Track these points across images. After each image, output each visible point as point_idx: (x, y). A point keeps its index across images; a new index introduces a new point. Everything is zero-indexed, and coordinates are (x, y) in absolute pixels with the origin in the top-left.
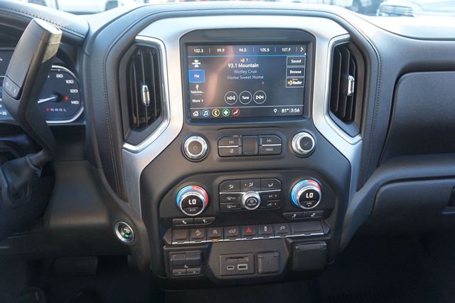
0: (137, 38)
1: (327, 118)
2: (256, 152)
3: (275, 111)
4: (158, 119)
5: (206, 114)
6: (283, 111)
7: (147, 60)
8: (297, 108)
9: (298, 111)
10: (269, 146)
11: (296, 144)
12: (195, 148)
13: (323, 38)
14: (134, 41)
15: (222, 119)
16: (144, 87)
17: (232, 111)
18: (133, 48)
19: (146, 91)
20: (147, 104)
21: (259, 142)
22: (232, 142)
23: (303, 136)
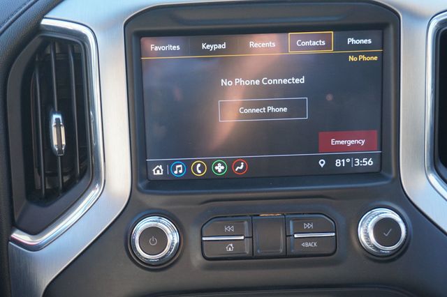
0: (44, 22)
1: (433, 178)
2: (281, 251)
3: (322, 163)
4: (83, 181)
5: (179, 170)
6: (338, 163)
7: (63, 65)
8: (368, 156)
9: (370, 162)
10: (308, 237)
11: (366, 232)
12: (153, 241)
13: (415, 16)
14: (37, 29)
15: (211, 181)
16: (55, 117)
17: (230, 164)
18: (36, 41)
19: (58, 126)
20: (60, 151)
21: (286, 228)
22: (229, 229)
23: (383, 216)
